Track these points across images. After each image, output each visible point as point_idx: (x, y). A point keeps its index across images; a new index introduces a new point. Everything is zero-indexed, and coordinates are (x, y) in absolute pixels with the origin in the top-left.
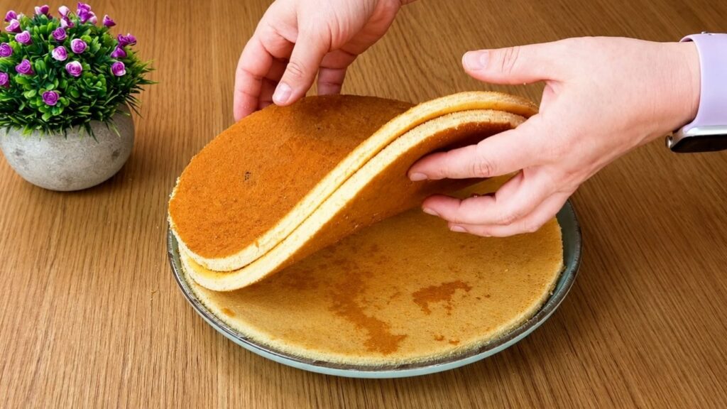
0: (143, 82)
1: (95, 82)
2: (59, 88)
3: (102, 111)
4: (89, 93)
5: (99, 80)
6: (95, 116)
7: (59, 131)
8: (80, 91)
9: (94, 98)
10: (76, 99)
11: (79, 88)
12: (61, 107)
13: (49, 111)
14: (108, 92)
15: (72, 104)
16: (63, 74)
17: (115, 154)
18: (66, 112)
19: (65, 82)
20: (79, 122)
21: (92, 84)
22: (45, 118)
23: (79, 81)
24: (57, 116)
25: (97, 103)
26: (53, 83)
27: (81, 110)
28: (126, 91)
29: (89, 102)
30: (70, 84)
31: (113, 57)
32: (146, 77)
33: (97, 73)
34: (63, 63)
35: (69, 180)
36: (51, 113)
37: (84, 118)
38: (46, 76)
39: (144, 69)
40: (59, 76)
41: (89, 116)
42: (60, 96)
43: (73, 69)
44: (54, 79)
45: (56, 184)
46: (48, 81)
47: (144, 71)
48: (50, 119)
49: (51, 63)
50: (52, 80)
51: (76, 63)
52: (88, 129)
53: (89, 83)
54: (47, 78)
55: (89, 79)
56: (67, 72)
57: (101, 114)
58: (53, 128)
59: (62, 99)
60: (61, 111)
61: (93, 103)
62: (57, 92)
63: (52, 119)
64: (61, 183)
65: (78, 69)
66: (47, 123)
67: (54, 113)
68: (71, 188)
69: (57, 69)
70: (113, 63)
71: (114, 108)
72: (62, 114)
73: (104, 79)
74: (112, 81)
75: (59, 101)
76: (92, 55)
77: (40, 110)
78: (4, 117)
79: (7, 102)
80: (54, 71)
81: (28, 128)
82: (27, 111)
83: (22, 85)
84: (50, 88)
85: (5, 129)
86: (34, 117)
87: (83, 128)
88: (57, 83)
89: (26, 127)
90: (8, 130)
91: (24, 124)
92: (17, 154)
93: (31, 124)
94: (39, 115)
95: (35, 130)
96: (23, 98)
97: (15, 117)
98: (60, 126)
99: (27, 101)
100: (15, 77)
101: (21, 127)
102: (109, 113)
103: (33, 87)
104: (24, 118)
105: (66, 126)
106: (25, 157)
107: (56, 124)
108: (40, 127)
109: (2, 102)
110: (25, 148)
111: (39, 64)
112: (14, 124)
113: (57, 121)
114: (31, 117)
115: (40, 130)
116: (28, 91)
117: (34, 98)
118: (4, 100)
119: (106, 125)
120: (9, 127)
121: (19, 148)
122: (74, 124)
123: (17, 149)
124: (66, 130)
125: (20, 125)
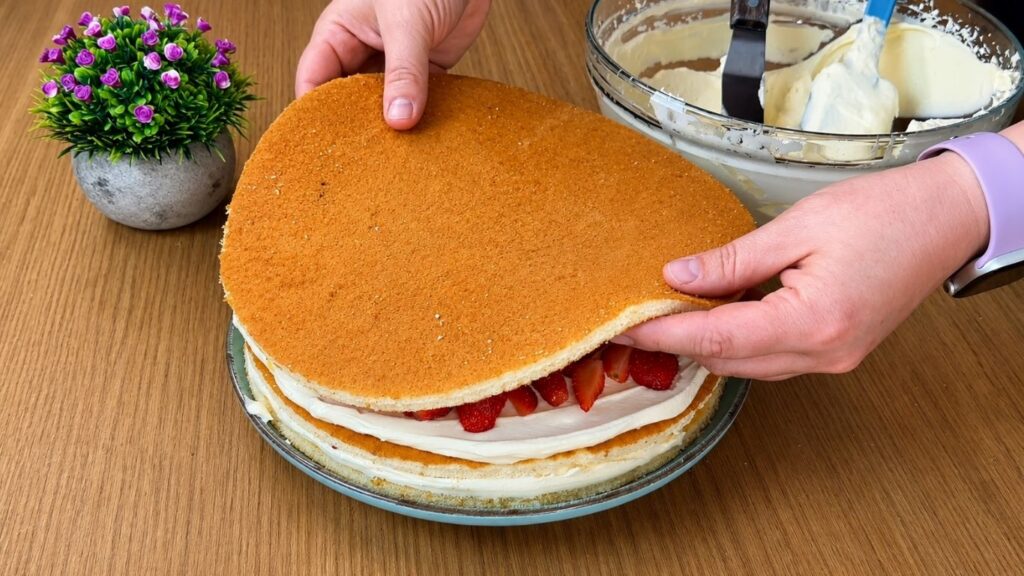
0: (249, 98)
1: (195, 96)
2: (151, 103)
3: (205, 130)
4: (188, 109)
5: (200, 92)
6: (195, 138)
7: (154, 156)
8: (177, 106)
9: (193, 116)
10: (173, 117)
11: (177, 104)
12: (156, 124)
13: (141, 131)
14: (210, 108)
15: (167, 122)
16: (158, 88)
17: (217, 185)
18: (162, 131)
19: (159, 97)
20: (176, 144)
21: (192, 97)
22: (136, 139)
23: (176, 94)
24: (152, 137)
25: (197, 122)
26: (144, 97)
27: (180, 129)
28: (229, 106)
29: (188, 120)
30: (166, 97)
31: (213, 66)
32: (249, 91)
33: (196, 85)
34: (157, 73)
35: (161, 215)
36: (142, 133)
37: (184, 139)
38: (137, 88)
39: (248, 81)
40: (152, 90)
41: (189, 136)
42: (155, 111)
43: (171, 79)
44: (146, 93)
46: (139, 95)
47: (249, 84)
48: (142, 140)
49: (142, 74)
50: (143, 93)
51: (173, 73)
52: (187, 154)
53: (188, 97)
54: (138, 91)
55: (187, 92)
56: (160, 84)
57: (204, 133)
58: (147, 152)
59: (157, 115)
60: (155, 131)
61: (193, 121)
62: (152, 108)
63: (146, 140)
64: (153, 219)
65: (176, 79)
66: (140, 145)
67: (148, 132)
68: (164, 226)
69: (149, 79)
70: (215, 73)
71: (217, 128)
72: (157, 134)
73: (204, 92)
74: (214, 96)
75: (153, 119)
76: (190, 64)
77: (131, 129)
78: (86, 139)
79: (89, 121)
80: (146, 82)
81: (115, 153)
82: (114, 131)
83: (107, 100)
84: (142, 102)
85: (87, 153)
86: (123, 137)
87: (181, 151)
88: (150, 97)
89: (113, 151)
90: (91, 154)
91: (111, 147)
92: (100, 184)
93: (119, 147)
94: (130, 135)
95: (124, 153)
96: (109, 115)
97: (99, 138)
98: (154, 148)
99: (114, 119)
100: (99, 91)
101: (106, 150)
102: (211, 133)
103: (121, 102)
104: (111, 140)
105: (162, 149)
106: (109, 188)
107: (150, 146)
108: (129, 150)
109: (83, 121)
110: (109, 177)
111: (127, 75)
112: (97, 148)
113: (151, 143)
114: (119, 137)
115: (130, 154)
116: (114, 107)
117: (122, 116)
118: (86, 118)
119: (208, 147)
120: (93, 150)
121: (102, 176)
122: (170, 147)
123: (99, 178)
124: (162, 154)
125: (106, 148)
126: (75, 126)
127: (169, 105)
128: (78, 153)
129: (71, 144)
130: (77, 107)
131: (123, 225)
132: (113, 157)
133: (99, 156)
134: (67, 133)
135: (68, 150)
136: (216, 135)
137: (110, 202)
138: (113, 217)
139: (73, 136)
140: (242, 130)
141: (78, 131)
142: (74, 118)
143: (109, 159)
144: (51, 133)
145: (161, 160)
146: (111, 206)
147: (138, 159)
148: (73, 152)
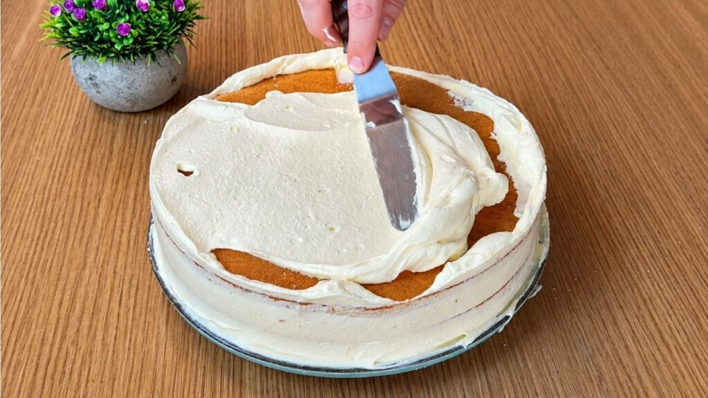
0: (198, 18)
1: (160, 17)
2: (128, 21)
3: (166, 41)
4: (155, 26)
5: (163, 14)
6: (160, 47)
7: (129, 59)
8: (147, 24)
9: (158, 31)
10: (144, 31)
11: (147, 22)
12: (132, 36)
13: (121, 41)
14: (170, 25)
15: (140, 35)
16: (132, 9)
17: (174, 80)
18: (136, 42)
19: (134, 17)
20: (146, 51)
21: (157, 18)
22: (118, 47)
23: (146, 15)
24: (128, 46)
25: (161, 35)
26: (123, 17)
27: (149, 40)
28: (184, 23)
29: (154, 33)
30: (139, 18)
32: (199, 13)
33: (161, 9)
35: (134, 103)
36: (122, 43)
37: (151, 48)
38: (118, 11)
39: (198, 6)
40: (129, 12)
41: (155, 45)
43: (143, 4)
44: (125, 14)
45: (124, 104)
46: (120, 16)
47: (198, 8)
48: (122, 47)
50: (123, 14)
52: (154, 58)
53: (155, 18)
54: (119, 13)
55: (154, 14)
56: (136, 8)
57: (165, 43)
58: (124, 56)
59: (132, 30)
60: (131, 41)
61: (158, 35)
62: (129, 25)
63: (124, 48)
64: (128, 104)
65: (147, 4)
66: (119, 51)
67: (125, 42)
68: (135, 109)
69: (127, 5)
71: (175, 39)
72: (132, 44)
73: (167, 15)
74: (174, 17)
75: (130, 33)
77: (113, 40)
78: (81, 46)
79: (84, 34)
80: (126, 7)
81: (103, 56)
82: (101, 41)
83: (96, 19)
84: (122, 21)
85: (82, 57)
86: (108, 46)
87: (149, 56)
88: (128, 17)
89: (101, 55)
90: (85, 58)
91: (99, 53)
92: (91, 79)
93: (105, 52)
94: (113, 44)
95: (108, 57)
96: (98, 30)
97: (90, 46)
98: (130, 54)
99: (101, 33)
100: (91, 12)
101: (95, 55)
102: (171, 43)
103: (107, 21)
104: (99, 48)
105: (135, 54)
106: (97, 82)
107: (127, 52)
108: (113, 55)
109: (80, 34)
110: (98, 74)
111: (111, 2)
112: (89, 53)
113: (128, 50)
114: (105, 46)
115: (112, 57)
116: (102, 24)
117: (107, 31)
118: (82, 32)
119: (168, 53)
120: (86, 54)
121: (92, 73)
122: (142, 53)
123: (90, 74)
124: (136, 58)
125: (95, 53)
126: (74, 37)
127: (141, 23)
128: (75, 57)
129: (70, 50)
130: (75, 23)
131: (106, 109)
132: (101, 60)
133: (90, 59)
134: (68, 42)
135: (68, 54)
136: (174, 44)
137: (97, 92)
138: (99, 102)
139: (71, 44)
140: (193, 41)
141: (75, 41)
142: (73, 31)
143: (97, 61)
144: (56, 42)
145: (134, 62)
146: (98, 95)
147: (118, 61)
148: (72, 56)
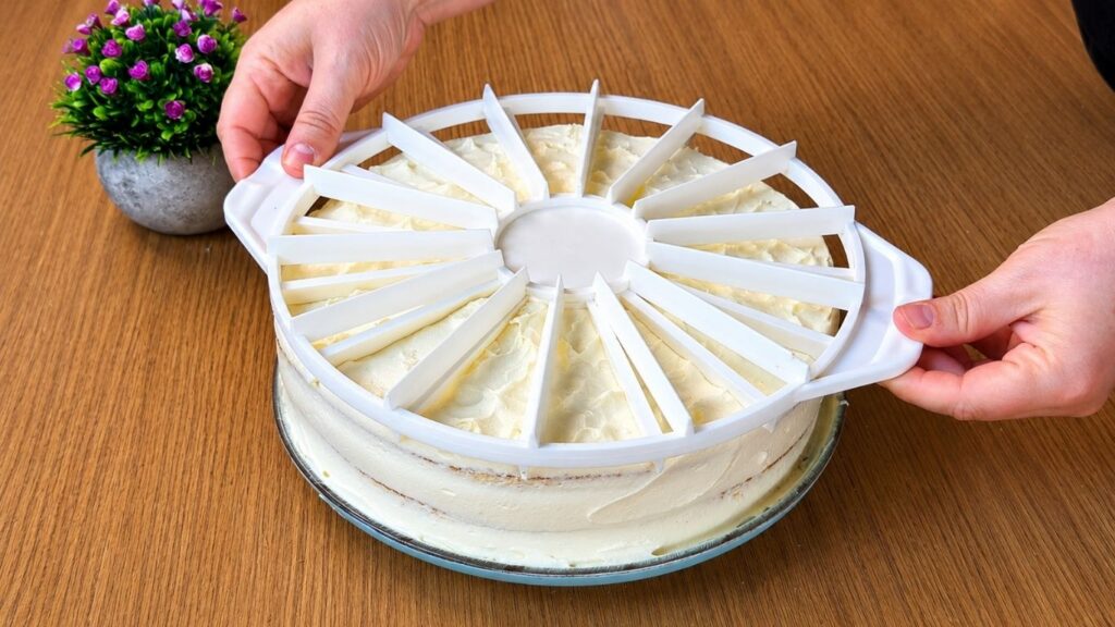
2: (182, 98)
7: (184, 155)
8: (210, 102)
10: (205, 113)
11: (210, 99)
12: (187, 120)
15: (199, 118)
16: (187, 80)
18: (193, 127)
19: (191, 92)
20: (208, 143)
22: (166, 136)
23: (209, 89)
24: (182, 134)
26: (175, 91)
30: (197, 92)
34: (188, 66)
35: (190, 219)
36: (172, 130)
38: (167, 82)
40: (182, 84)
42: (187, 107)
43: (203, 73)
44: (177, 88)
45: (178, 224)
46: (170, 90)
48: (171, 138)
49: (174, 66)
50: (173, 87)
51: (206, 67)
54: (168, 86)
56: (193, 78)
58: (179, 152)
59: (187, 111)
60: (185, 128)
62: (183, 103)
63: (175, 138)
64: (181, 223)
65: (209, 72)
66: (168, 143)
67: (178, 129)
68: (192, 230)
69: (180, 73)
72: (187, 131)
75: (184, 115)
76: (224, 57)
77: (159, 126)
78: (111, 136)
79: (114, 117)
80: (177, 76)
81: (142, 152)
82: (142, 127)
83: (134, 94)
84: (172, 98)
85: (112, 152)
86: (151, 135)
87: (213, 150)
88: (181, 92)
89: (140, 150)
90: (116, 154)
91: (138, 145)
92: (125, 185)
93: (147, 145)
94: (159, 132)
95: (152, 152)
96: (136, 111)
97: (124, 135)
98: (184, 147)
99: (142, 115)
100: (126, 84)
101: (132, 149)
103: (150, 97)
104: (138, 137)
105: (193, 148)
106: (135, 189)
107: (180, 144)
108: (158, 148)
109: (109, 117)
110: (136, 177)
111: (156, 67)
112: (123, 145)
113: (181, 141)
114: (147, 135)
115: (158, 152)
116: (142, 102)
117: (150, 112)
118: (112, 114)
120: (118, 148)
121: (127, 175)
122: (202, 146)
123: (124, 178)
124: (193, 152)
125: (132, 146)
126: (100, 122)
127: (201, 101)
128: (103, 151)
129: (94, 142)
130: (102, 101)
131: (149, 230)
132: (139, 156)
133: (124, 155)
134: (91, 129)
135: (91, 148)
137: (136, 205)
138: (137, 220)
139: (96, 133)
141: (102, 127)
142: (98, 112)
143: (136, 158)
144: (74, 129)
145: (191, 160)
146: (138, 209)
147: (167, 157)
148: (97, 150)
